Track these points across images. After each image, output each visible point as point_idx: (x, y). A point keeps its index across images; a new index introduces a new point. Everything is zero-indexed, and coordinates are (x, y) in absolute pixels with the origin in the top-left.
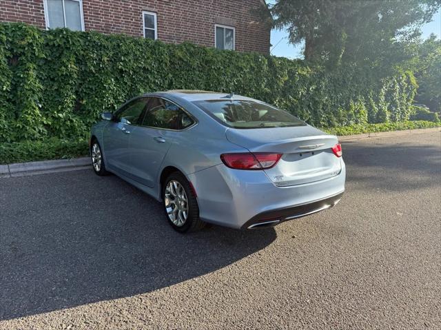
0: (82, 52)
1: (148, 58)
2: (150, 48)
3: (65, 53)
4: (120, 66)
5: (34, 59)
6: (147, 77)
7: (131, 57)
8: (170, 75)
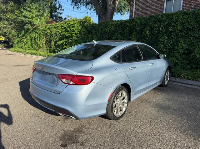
0: (152, 25)
2: (195, 15)
4: (170, 29)
6: (188, 33)
7: (178, 23)
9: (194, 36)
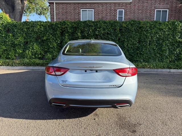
0: (83, 29)
1: (109, 28)
2: (111, 24)
3: (77, 29)
4: (97, 33)
5: (68, 32)
6: (108, 36)
7: (101, 29)
8: (119, 35)
9: (111, 38)
